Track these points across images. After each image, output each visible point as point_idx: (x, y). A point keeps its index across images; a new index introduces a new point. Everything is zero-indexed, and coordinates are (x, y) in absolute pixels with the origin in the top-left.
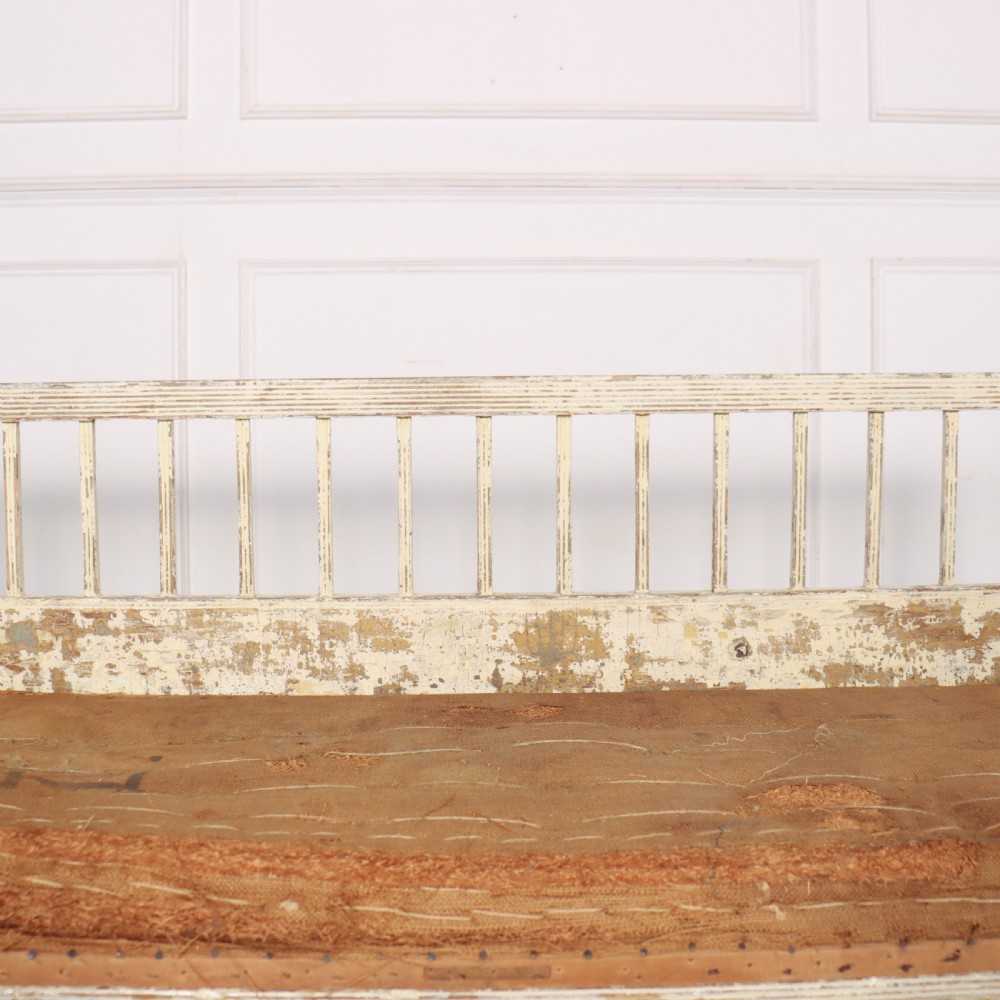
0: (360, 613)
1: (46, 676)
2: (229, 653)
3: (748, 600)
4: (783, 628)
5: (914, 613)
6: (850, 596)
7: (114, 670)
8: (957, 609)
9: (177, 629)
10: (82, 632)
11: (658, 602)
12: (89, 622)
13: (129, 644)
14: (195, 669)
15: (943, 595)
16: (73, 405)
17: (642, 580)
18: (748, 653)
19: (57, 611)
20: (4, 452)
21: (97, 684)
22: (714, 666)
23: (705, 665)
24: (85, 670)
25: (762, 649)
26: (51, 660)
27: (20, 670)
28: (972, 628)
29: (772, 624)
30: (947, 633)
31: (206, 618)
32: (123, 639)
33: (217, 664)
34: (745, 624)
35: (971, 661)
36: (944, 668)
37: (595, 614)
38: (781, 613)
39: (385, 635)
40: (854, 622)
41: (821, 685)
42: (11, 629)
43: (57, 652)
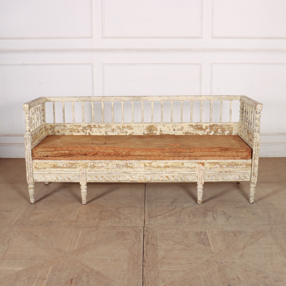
0: (127, 125)
1: (88, 133)
2: (111, 130)
3: (175, 124)
4: (179, 127)
5: (197, 126)
6: (188, 123)
7: (96, 132)
8: (202, 125)
9: (104, 127)
10: (92, 128)
11: (164, 124)
12: (93, 126)
14: (106, 132)
15: (200, 124)
17: (162, 121)
18: (175, 130)
19: (89, 125)
21: (94, 134)
22: (171, 132)
23: (170, 132)
24: (93, 132)
25: (177, 130)
26: (88, 131)
27: (84, 132)
28: (204, 128)
29: (178, 127)
30: (201, 128)
31: (108, 126)
32: (97, 128)
33: (109, 131)
34: (175, 127)
35: (204, 132)
36: (200, 133)
37: (156, 125)
38: (179, 126)
39: (130, 128)
40: (189, 127)
41: (184, 134)
42: (83, 127)
43: (89, 130)
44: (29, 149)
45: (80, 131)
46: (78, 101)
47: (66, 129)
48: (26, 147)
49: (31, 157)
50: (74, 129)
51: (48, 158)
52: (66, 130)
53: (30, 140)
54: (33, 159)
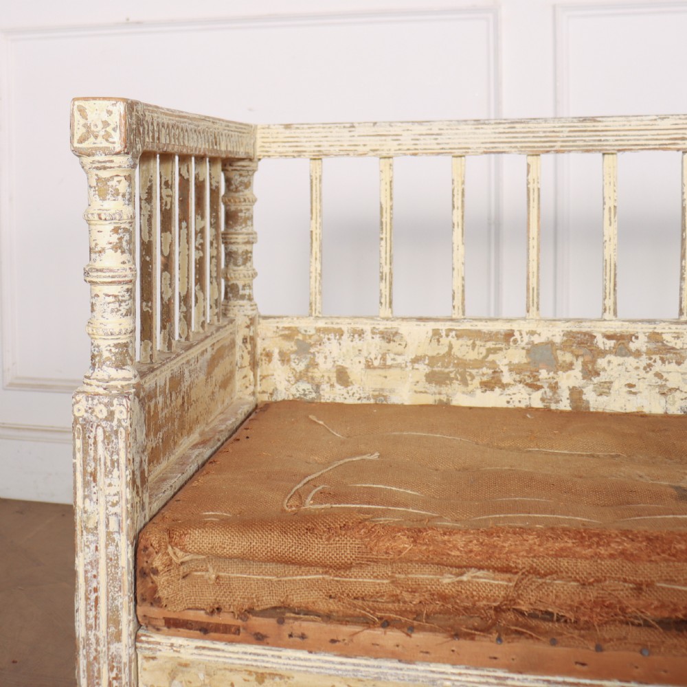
1: (565, 394)
7: (633, 390)
10: (603, 353)
12: (612, 343)
13: (650, 366)
16: (603, 138)
19: (578, 333)
20: (528, 183)
21: (617, 403)
24: (605, 389)
26: (570, 379)
27: (538, 388)
32: (644, 361)
42: (532, 350)
43: (577, 372)
44: (113, 526)
45: (506, 378)
46: (502, 147)
47: (400, 359)
48: (89, 506)
49: (124, 600)
50: (463, 364)
51: (286, 629)
52: (399, 366)
53: (122, 445)
54: (142, 623)
